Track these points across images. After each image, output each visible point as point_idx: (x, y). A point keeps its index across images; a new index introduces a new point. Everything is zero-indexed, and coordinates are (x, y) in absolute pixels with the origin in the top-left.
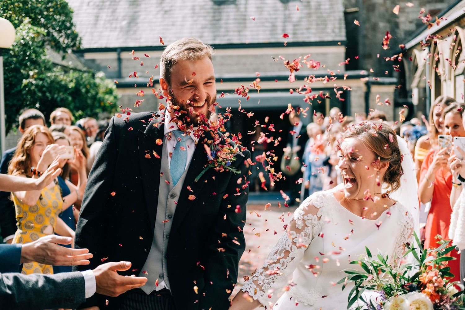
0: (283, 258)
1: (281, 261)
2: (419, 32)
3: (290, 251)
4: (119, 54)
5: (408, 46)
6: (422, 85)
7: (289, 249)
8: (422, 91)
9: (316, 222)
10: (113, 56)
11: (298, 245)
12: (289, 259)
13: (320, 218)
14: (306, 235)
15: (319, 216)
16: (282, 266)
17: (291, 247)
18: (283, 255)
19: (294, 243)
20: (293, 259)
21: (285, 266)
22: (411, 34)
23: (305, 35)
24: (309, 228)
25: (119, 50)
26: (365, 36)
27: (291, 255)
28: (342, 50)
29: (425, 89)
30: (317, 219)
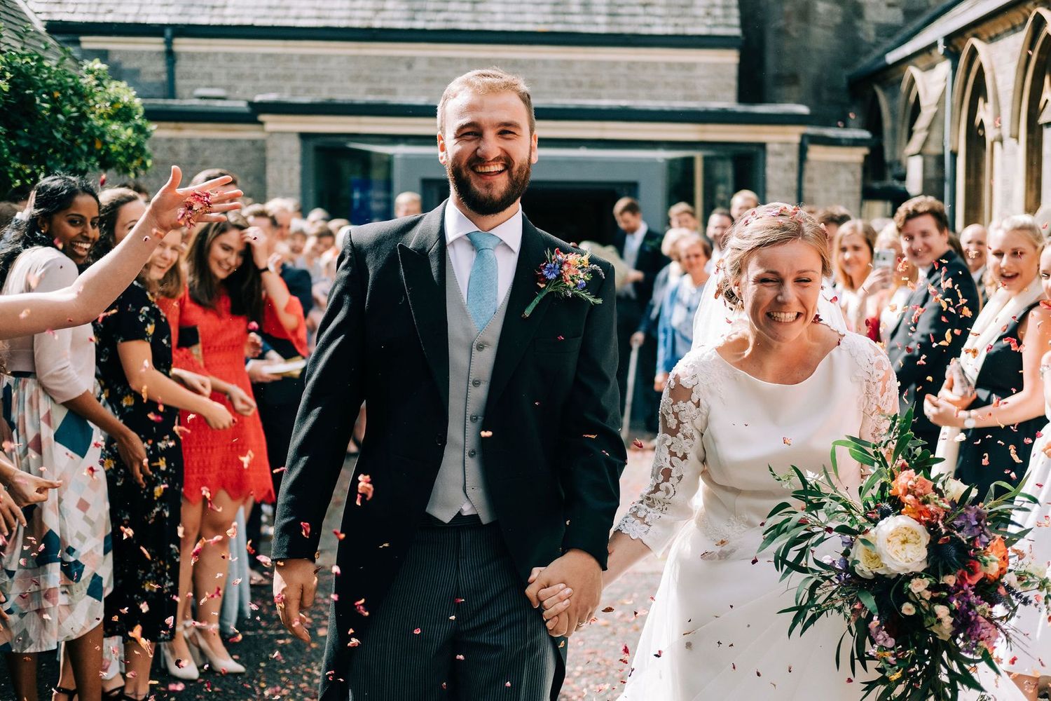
0: (663, 482)
1: (662, 487)
2: (910, 28)
3: (671, 468)
4: (169, 43)
5: (891, 58)
6: (933, 149)
7: (667, 465)
8: (931, 162)
9: (694, 411)
10: (155, 45)
11: (680, 455)
12: (673, 480)
13: (698, 405)
14: (685, 437)
15: (696, 401)
16: (667, 494)
17: (670, 462)
18: (661, 478)
19: (673, 454)
20: (680, 478)
21: (672, 492)
22: (893, 34)
23: (641, 20)
24: (686, 424)
25: (168, 32)
26: (781, 32)
27: (674, 473)
28: (729, 59)
29: (940, 159)
30: (694, 407)
